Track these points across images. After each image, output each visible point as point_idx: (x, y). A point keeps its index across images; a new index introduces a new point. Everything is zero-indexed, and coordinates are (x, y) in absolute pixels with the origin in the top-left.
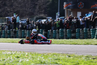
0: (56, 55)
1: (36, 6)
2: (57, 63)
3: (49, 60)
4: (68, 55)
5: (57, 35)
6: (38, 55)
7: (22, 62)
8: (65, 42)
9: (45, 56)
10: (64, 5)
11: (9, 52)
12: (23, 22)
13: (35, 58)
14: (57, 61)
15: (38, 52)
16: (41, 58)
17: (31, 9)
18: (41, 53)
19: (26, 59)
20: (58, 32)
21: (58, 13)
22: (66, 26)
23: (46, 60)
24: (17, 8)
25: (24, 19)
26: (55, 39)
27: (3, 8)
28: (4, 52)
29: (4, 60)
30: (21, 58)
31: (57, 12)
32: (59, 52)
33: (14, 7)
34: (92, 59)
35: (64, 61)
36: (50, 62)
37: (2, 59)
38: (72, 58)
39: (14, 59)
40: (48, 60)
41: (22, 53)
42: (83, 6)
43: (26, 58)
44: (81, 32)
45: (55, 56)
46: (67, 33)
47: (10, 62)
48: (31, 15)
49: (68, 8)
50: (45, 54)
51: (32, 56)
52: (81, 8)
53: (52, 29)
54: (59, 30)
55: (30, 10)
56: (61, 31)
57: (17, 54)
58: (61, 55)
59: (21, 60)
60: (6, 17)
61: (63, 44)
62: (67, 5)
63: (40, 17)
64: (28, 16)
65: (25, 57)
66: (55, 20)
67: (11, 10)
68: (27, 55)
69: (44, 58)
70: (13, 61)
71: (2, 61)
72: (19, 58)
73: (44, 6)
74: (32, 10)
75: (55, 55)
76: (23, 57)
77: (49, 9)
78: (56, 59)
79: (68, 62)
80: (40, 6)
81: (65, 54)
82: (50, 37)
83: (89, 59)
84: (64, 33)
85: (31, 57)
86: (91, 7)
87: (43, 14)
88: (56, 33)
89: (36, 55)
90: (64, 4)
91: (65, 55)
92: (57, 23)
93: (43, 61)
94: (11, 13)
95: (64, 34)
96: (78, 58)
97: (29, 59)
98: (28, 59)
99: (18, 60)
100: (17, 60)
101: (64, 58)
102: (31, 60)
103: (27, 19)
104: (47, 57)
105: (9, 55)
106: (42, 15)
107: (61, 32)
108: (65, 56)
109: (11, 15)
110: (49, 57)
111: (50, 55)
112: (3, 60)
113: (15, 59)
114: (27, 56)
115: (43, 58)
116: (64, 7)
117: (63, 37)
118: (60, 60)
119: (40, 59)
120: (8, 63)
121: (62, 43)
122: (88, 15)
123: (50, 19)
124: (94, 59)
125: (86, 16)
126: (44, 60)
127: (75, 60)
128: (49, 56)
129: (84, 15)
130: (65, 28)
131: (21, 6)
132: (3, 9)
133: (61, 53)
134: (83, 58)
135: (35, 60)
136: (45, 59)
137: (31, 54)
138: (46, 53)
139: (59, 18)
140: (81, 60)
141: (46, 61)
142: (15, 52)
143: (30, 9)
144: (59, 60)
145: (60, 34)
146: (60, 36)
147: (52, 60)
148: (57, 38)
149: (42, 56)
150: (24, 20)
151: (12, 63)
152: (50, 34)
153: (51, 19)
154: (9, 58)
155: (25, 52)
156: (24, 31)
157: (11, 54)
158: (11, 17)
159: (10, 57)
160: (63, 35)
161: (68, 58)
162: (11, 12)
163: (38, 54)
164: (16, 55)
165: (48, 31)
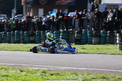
4: (20, 70)
5: (12, 38)
8: (20, 48)
20: (14, 35)
21: (15, 9)
22: (23, 27)
26: (9, 43)
31: (13, 8)
34: (49, 74)
35: (14, 78)
38: (24, 73)
42: (46, 2)
44: (41, 34)
46: (25, 37)
49: (27, 3)
52: (43, 4)
54: (14, 32)
56: (17, 34)
58: (12, 68)
61: (18, 50)
62: (26, 0)
66: (11, 19)
75: (3, 69)
77: (2, 5)
78: (4, 76)
79: (18, 80)
81: (17, 67)
82: (3, 41)
83: (46, 75)
84: (21, 36)
86: (57, 3)
88: (11, 36)
91: (16, 69)
95: (21, 38)
96: (32, 73)
101: (14, 74)
116: (22, 3)
117: (20, 40)
121: (17, 49)
122: (51, 13)
124: (52, 75)
125: (49, 14)
127: (28, 77)
129: (47, 13)
130: (21, 30)
134: (38, 74)
139: (16, 16)
140: (35, 76)
144: (8, 76)
145: (15, 37)
146: (15, 40)
148: (11, 42)
152: (3, 37)
160: (20, 38)
161: (20, 74)
165: (1, 33)
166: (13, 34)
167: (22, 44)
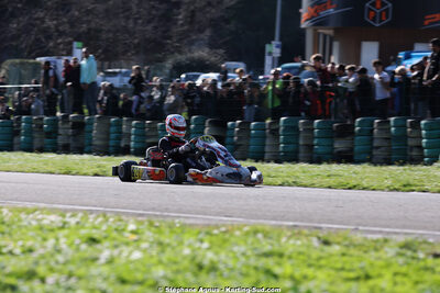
0: (266, 235)
1: (175, 11)
2: (269, 273)
3: (236, 258)
4: (319, 238)
5: (268, 142)
6: (183, 232)
7: (110, 261)
8: (302, 176)
9: (214, 239)
10: (301, 11)
11: (53, 217)
12: (117, 82)
13: (168, 245)
14: (270, 263)
15: (182, 220)
16: (198, 245)
17: (152, 25)
18: (197, 225)
19: (130, 248)
20: (275, 132)
21: (276, 42)
22: (308, 103)
23: (223, 255)
24: (90, 18)
25: (117, 70)
26: (257, 161)
27: (27, 17)
28: (28, 213)
29: (31, 251)
30: (106, 243)
31: (270, 39)
32: (279, 223)
33: (77, 13)
34: (428, 255)
35: (304, 261)
36: (238, 266)
37: (22, 246)
38: (336, 249)
39: (74, 247)
40: (231, 255)
41: (111, 220)
42: (387, 17)
43: (127, 244)
44: (375, 131)
45: (258, 241)
46: (314, 138)
47: (57, 262)
48: (152, 50)
49: (319, 22)
50: (217, 227)
51: (157, 236)
52: (377, 25)
53: (247, 116)
55: (149, 27)
56: (287, 128)
57: (87, 225)
58: (289, 233)
59: (105, 255)
60: (38, 59)
61: (295, 184)
62: (316, 11)
63: (193, 60)
64: (137, 53)
65: (125, 240)
66: (261, 77)
67: (61, 28)
68: (133, 232)
69: (209, 249)
70: (69, 258)
71: (22, 257)
72: (98, 246)
73: (214, 13)
74: (156, 28)
75: (260, 236)
76: (114, 239)
77: (232, 26)
78: (267, 255)
79: (320, 267)
80: (193, 11)
81: (306, 231)
82: (236, 153)
83: (415, 255)
84: (302, 135)
85: (152, 243)
86: (426, 23)
87: (207, 50)
88: (264, 137)
89: (172, 232)
90: (300, 7)
91: (307, 236)
92: (270, 88)
93: (206, 262)
94: (59, 41)
95: (301, 142)
96: (364, 248)
97: (144, 251)
98: (138, 248)
99: (95, 254)
100: (87, 255)
101: (302, 249)
102: (154, 253)
103: (134, 67)
104: (225, 241)
105: (52, 230)
106: (202, 53)
107: (284, 131)
108: (305, 241)
109: (61, 46)
110: (236, 244)
111: (238, 233)
112: (24, 252)
113: (78, 249)
114: (135, 237)
115: (206, 245)
116: (303, 20)
117: (297, 152)
118: (285, 259)
119: (193, 251)
120: (47, 263)
121: (290, 181)
122: (408, 57)
123: (238, 71)
124: (437, 256)
125: (398, 62)
126: (210, 255)
127: (354, 259)
128: (233, 240)
129: (392, 58)
130: (303, 114)
131: (107, 11)
132: (24, 20)
133: (289, 227)
134: (386, 253)
135: (168, 254)
136: (216, 253)
137: (153, 229)
138: (220, 223)
139: (279, 69)
140: (380, 258)
141: (219, 261)
142: (80, 215)
143: (149, 22)
144: (281, 255)
145: (281, 140)
146: (281, 149)
147: (248, 257)
148: (267, 156)
149: (201, 236)
150: (120, 72)
151: (65, 263)
152: (236, 138)
153: (241, 71)
154: (51, 243)
155: (123, 217)
156: (119, 124)
157: (61, 225)
158: (59, 56)
159: (57, 239)
160: (298, 144)
161: (322, 251)
162: (61, 34)
163: (183, 226)
164: (84, 232)
165: (230, 123)
166: (273, 127)
167: (305, 165)
